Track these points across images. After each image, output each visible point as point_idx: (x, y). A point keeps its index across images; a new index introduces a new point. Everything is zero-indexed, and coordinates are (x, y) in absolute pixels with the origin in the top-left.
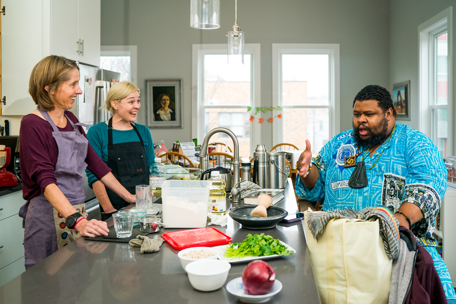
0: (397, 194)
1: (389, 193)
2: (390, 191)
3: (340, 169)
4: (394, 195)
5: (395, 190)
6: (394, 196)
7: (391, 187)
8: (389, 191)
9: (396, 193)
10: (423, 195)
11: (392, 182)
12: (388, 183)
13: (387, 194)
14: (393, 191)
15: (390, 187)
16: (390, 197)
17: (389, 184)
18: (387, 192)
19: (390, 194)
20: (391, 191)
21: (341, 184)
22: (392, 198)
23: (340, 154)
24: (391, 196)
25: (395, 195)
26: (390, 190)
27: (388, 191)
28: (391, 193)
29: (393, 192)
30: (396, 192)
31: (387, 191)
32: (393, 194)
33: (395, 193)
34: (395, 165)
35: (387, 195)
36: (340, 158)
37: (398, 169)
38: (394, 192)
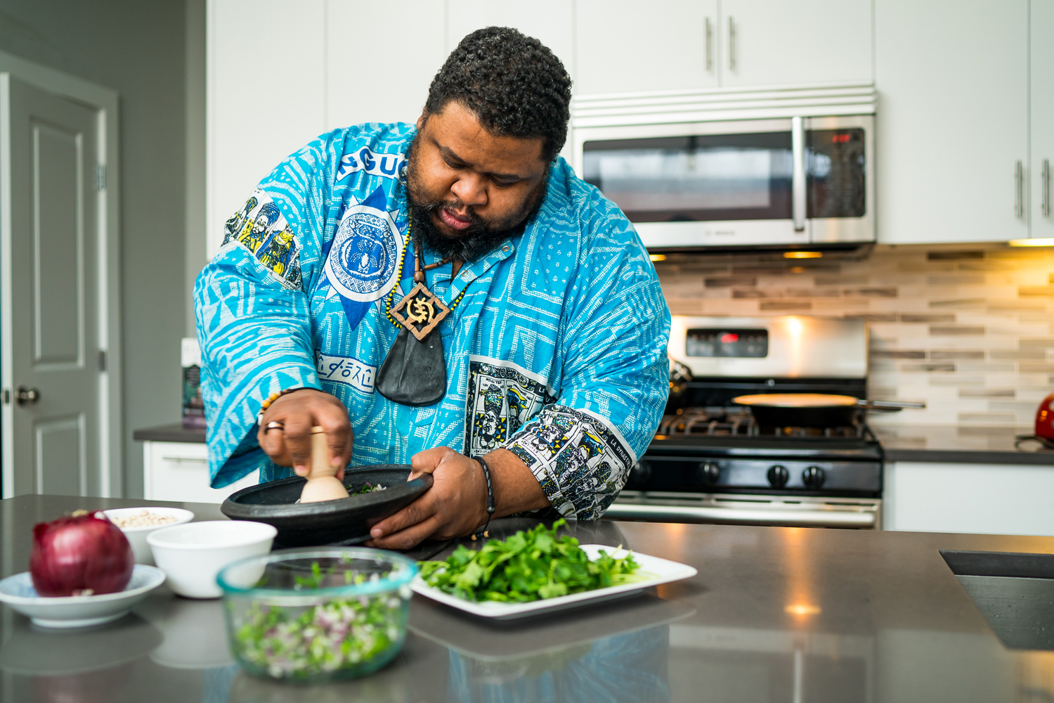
0: (505, 433)
1: (481, 430)
2: (485, 422)
3: (347, 314)
4: (497, 435)
5: (500, 419)
6: (495, 438)
7: (487, 408)
8: (481, 423)
9: (503, 431)
10: (585, 461)
11: (492, 391)
12: (479, 393)
13: (475, 432)
14: (492, 421)
15: (485, 405)
16: (484, 443)
17: (483, 397)
18: (476, 426)
19: (484, 432)
20: (488, 420)
21: (344, 368)
22: (491, 446)
23: (342, 245)
24: (488, 438)
25: (499, 437)
26: (484, 418)
27: (478, 423)
28: (488, 428)
29: (493, 425)
30: (503, 428)
31: (476, 421)
32: (492, 432)
33: (500, 430)
34: (517, 332)
35: (474, 436)
36: (346, 264)
37: (523, 346)
38: (497, 426)
